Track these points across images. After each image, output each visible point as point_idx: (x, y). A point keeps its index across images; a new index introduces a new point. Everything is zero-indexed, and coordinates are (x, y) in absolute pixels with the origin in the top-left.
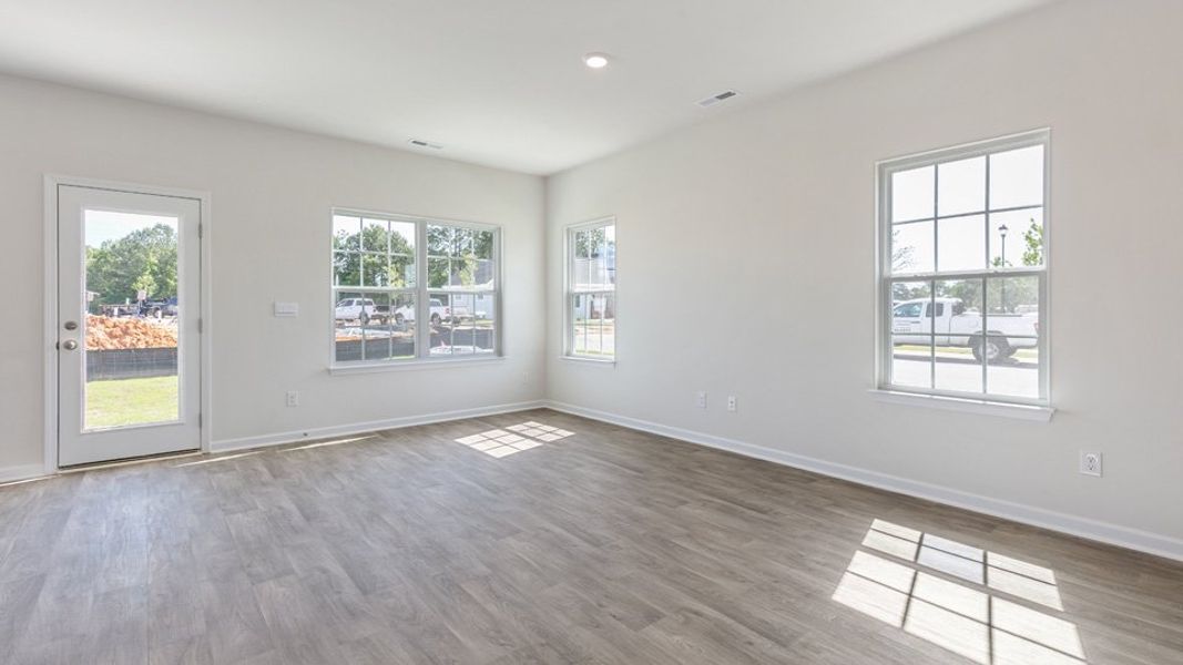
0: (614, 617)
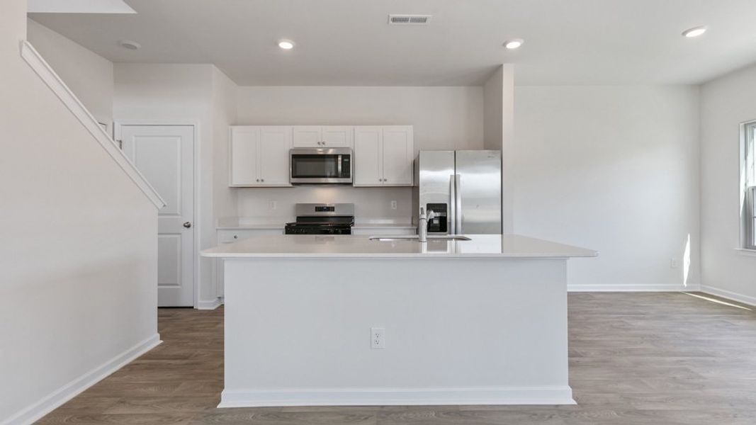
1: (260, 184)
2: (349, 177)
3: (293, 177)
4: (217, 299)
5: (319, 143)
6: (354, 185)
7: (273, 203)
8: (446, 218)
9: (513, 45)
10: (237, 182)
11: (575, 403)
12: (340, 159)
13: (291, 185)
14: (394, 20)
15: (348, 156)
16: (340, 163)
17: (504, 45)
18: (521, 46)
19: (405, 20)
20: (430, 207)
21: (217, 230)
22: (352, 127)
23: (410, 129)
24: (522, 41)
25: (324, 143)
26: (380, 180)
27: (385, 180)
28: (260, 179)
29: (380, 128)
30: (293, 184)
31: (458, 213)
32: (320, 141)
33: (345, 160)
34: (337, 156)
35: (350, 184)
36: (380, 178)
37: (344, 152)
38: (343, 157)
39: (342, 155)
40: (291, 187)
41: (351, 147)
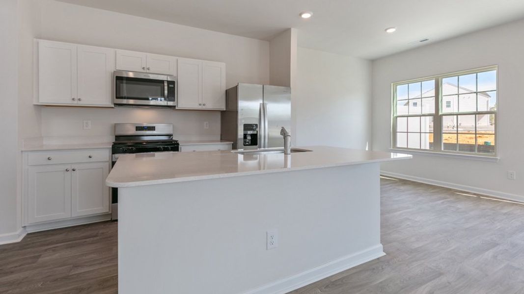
1: (75, 103)
2: (174, 100)
3: (117, 98)
4: (22, 229)
5: (143, 68)
6: (177, 108)
7: (87, 123)
8: (257, 135)
9: (306, 16)
10: (44, 100)
11: (385, 254)
12: (166, 84)
13: (113, 106)
15: (173, 83)
16: (166, 88)
17: (301, 15)
18: (311, 17)
20: (247, 127)
21: (22, 151)
22: (175, 58)
23: (223, 65)
24: (312, 14)
25: (149, 69)
26: (200, 105)
27: (204, 105)
28: (76, 98)
30: (116, 104)
31: (266, 131)
33: (170, 86)
34: (162, 82)
35: (175, 107)
36: (201, 103)
37: (169, 79)
38: (169, 83)
39: (167, 81)
40: (112, 108)
41: (175, 75)
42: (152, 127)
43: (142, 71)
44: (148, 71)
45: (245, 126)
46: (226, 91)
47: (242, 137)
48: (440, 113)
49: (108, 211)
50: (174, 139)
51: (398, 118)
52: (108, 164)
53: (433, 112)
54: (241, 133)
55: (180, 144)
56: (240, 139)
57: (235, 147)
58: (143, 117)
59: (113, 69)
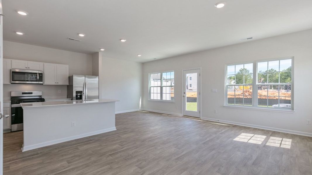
0: (141, 163)
2: (42, 81)
3: (12, 80)
5: (26, 68)
6: (44, 84)
8: (82, 95)
9: (102, 50)
11: (116, 130)
12: (38, 74)
13: (10, 84)
14: (69, 39)
15: (42, 74)
16: (38, 76)
19: (74, 40)
22: (43, 63)
23: (67, 66)
25: (29, 68)
26: (56, 83)
27: (58, 83)
29: (55, 65)
30: (11, 83)
32: (27, 67)
33: (40, 75)
34: (36, 73)
35: (43, 84)
36: (56, 82)
37: (40, 72)
38: (39, 74)
39: (39, 73)
40: (10, 85)
41: (43, 70)
42: (31, 93)
43: (26, 69)
44: (29, 69)
45: (76, 92)
46: (69, 77)
47: (75, 96)
48: (162, 86)
49: (9, 128)
50: (42, 98)
51: (151, 88)
52: (9, 108)
53: (160, 85)
54: (74, 95)
55: (45, 100)
56: (75, 97)
57: (72, 100)
58: (26, 88)
59: (10, 68)
